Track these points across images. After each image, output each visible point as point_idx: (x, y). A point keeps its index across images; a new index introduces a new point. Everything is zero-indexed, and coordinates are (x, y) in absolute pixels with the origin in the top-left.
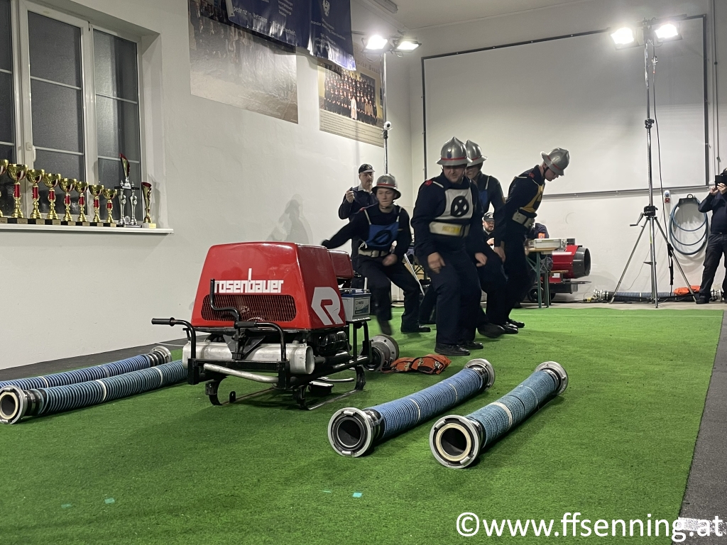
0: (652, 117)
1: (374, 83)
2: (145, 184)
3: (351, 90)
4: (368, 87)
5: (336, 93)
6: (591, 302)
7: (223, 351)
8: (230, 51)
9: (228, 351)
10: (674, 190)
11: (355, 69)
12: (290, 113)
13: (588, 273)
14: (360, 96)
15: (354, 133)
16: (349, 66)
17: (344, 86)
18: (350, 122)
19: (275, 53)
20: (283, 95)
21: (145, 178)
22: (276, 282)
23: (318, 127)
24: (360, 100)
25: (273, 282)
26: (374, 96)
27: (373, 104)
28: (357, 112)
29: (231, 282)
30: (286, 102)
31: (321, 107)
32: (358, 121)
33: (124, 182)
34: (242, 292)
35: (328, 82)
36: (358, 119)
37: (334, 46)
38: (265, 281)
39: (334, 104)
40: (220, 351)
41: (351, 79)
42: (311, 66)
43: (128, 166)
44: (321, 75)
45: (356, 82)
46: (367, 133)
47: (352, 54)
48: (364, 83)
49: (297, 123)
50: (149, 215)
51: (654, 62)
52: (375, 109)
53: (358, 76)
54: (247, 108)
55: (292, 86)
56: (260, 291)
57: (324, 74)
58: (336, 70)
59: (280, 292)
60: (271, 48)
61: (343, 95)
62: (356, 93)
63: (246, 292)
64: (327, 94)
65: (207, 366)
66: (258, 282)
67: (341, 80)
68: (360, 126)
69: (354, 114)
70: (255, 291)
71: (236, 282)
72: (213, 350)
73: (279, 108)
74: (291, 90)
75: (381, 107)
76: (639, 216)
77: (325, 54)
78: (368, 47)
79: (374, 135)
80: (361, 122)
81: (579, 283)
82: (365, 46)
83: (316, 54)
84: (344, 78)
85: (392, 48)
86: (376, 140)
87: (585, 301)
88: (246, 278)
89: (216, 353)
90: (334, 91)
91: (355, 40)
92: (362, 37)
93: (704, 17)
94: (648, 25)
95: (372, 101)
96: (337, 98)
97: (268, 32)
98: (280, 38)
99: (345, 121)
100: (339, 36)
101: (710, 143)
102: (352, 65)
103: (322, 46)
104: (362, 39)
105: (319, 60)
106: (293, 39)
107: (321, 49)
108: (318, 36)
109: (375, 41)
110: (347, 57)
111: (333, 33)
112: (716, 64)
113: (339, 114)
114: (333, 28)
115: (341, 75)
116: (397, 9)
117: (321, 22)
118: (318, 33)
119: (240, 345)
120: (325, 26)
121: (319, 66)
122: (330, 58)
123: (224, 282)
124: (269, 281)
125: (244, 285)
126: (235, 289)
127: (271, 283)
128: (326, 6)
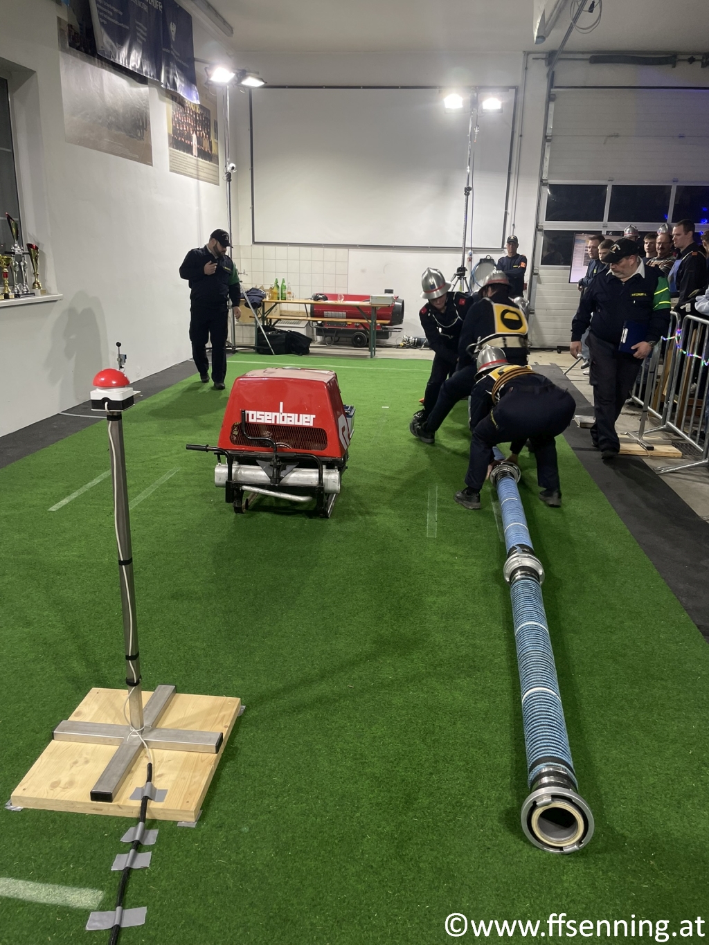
0: (470, 185)
1: (209, 115)
2: (31, 246)
3: (192, 124)
4: (206, 120)
5: (181, 128)
6: (403, 347)
7: (258, 473)
9: (263, 473)
10: (476, 251)
11: (198, 102)
12: (146, 154)
13: (402, 321)
14: (199, 130)
15: (195, 172)
16: (194, 99)
17: (186, 119)
18: (191, 159)
22: (308, 416)
23: (168, 168)
24: (200, 134)
25: (305, 416)
26: (210, 128)
27: (209, 138)
28: (198, 148)
29: (262, 413)
31: (170, 145)
33: (13, 246)
34: (273, 422)
35: (174, 116)
36: (198, 156)
37: (181, 75)
38: (297, 415)
39: (180, 142)
40: (253, 473)
41: (193, 112)
42: (161, 99)
44: (169, 108)
45: (196, 114)
46: (205, 170)
47: (195, 84)
48: (202, 115)
49: (152, 165)
51: (477, 131)
52: (210, 143)
53: (198, 108)
55: (146, 124)
56: (290, 423)
57: (171, 107)
58: (181, 102)
59: (312, 425)
60: (128, 81)
61: (186, 130)
62: (196, 127)
63: (278, 423)
64: (175, 130)
65: (245, 488)
66: (289, 415)
67: (184, 113)
68: (200, 164)
69: (195, 152)
70: (287, 422)
71: (266, 413)
72: (248, 473)
73: (138, 150)
75: (216, 141)
76: (452, 276)
77: (174, 86)
79: (210, 172)
80: (200, 159)
81: (394, 330)
82: (209, 76)
83: (166, 86)
84: (187, 110)
85: (237, 83)
86: (212, 177)
87: (398, 346)
88: (279, 411)
89: (251, 475)
90: (179, 126)
91: (198, 67)
92: (207, 66)
93: (516, 88)
94: (477, 90)
95: (208, 134)
96: (181, 134)
97: (129, 64)
98: (138, 70)
99: (189, 160)
100: (185, 64)
101: (509, 210)
102: (195, 97)
103: (171, 77)
104: (206, 69)
105: (167, 91)
106: (148, 71)
107: (171, 81)
108: (168, 65)
109: (221, 74)
110: (191, 88)
111: (179, 60)
112: (521, 136)
113: (184, 151)
114: (179, 55)
115: (183, 106)
116: (233, 33)
117: (169, 48)
118: (169, 60)
119: (276, 470)
120: (173, 53)
121: (166, 98)
122: (179, 91)
123: (254, 412)
124: (301, 415)
125: (276, 417)
126: (266, 419)
127: (303, 416)
128: (173, 29)
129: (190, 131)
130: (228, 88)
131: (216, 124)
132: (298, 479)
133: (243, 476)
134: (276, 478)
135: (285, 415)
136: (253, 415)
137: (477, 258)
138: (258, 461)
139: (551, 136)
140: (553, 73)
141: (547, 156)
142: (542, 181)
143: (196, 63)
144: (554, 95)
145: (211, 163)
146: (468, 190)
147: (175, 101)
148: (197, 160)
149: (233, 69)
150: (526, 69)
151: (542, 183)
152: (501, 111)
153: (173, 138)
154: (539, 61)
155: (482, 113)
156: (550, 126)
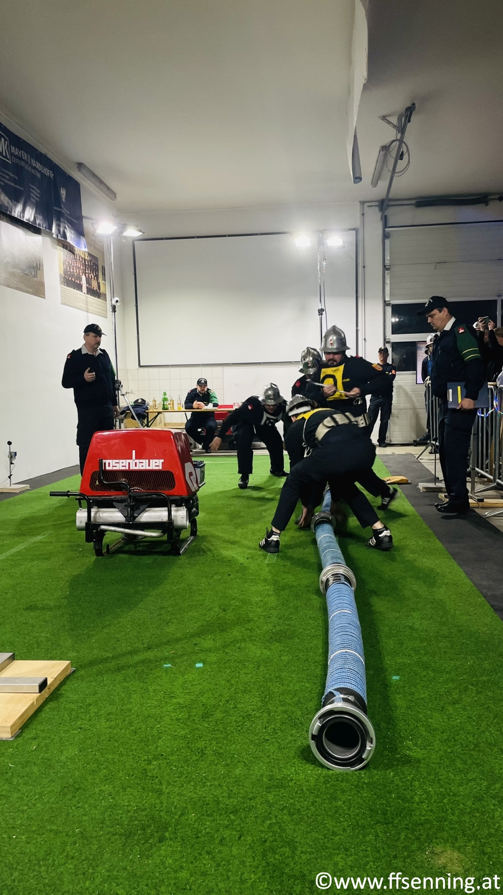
0: (323, 307)
1: (97, 261)
3: (82, 268)
4: (94, 265)
5: (72, 271)
9: (119, 514)
11: (86, 250)
12: (38, 289)
14: (88, 273)
15: (85, 306)
16: (82, 249)
17: (76, 264)
18: (82, 296)
19: (25, 233)
20: (34, 273)
22: (157, 461)
23: (60, 301)
24: (89, 276)
25: (155, 461)
26: (98, 272)
27: (97, 280)
28: (87, 287)
29: (117, 461)
30: (36, 279)
31: (61, 283)
34: (127, 468)
35: (65, 261)
36: (87, 293)
37: (71, 229)
39: (71, 282)
40: (110, 515)
41: (82, 258)
42: (53, 246)
44: (60, 254)
45: (85, 260)
46: (94, 305)
47: (84, 236)
48: (91, 261)
49: (45, 298)
52: (99, 284)
53: (87, 255)
56: (143, 468)
57: (62, 254)
58: (71, 249)
59: (160, 468)
60: (23, 231)
61: (77, 272)
62: (85, 270)
63: (131, 468)
64: (65, 272)
65: (103, 527)
66: (141, 461)
67: (75, 259)
68: (89, 299)
69: (84, 290)
70: (139, 467)
71: (121, 461)
72: (105, 515)
73: (31, 285)
75: (104, 282)
77: (65, 236)
78: (99, 232)
79: (99, 307)
80: (89, 296)
82: (95, 230)
83: (57, 236)
84: (77, 257)
85: (119, 234)
86: (101, 311)
88: (132, 459)
89: (108, 517)
90: (70, 268)
91: (86, 224)
93: (356, 230)
94: (321, 233)
95: (97, 276)
96: (72, 275)
97: (24, 217)
98: (32, 222)
99: (79, 296)
100: (74, 220)
101: (360, 328)
102: (83, 246)
103: (62, 229)
104: (92, 224)
105: (59, 241)
106: (41, 223)
107: (61, 232)
108: (58, 220)
109: (105, 227)
110: (80, 239)
111: (69, 217)
113: (74, 289)
114: (69, 213)
115: (73, 253)
116: (116, 198)
117: (60, 207)
118: (59, 216)
119: (131, 510)
120: (64, 212)
121: (58, 247)
122: (69, 240)
123: (110, 461)
124: (151, 461)
125: (129, 463)
126: (121, 466)
127: (153, 462)
128: (63, 192)
129: (79, 273)
130: (112, 238)
131: (103, 268)
132: (150, 517)
133: (100, 518)
134: (130, 517)
135: (137, 461)
136: (109, 463)
138: (115, 503)
139: (389, 266)
140: (386, 217)
141: (388, 281)
142: (385, 302)
143: (84, 220)
144: (389, 233)
145: (99, 300)
146: (321, 311)
147: (66, 249)
148: (87, 297)
149: (115, 223)
150: (363, 214)
151: (386, 304)
152: (343, 248)
153: (64, 277)
154: (374, 208)
155: (328, 248)
156: (388, 258)
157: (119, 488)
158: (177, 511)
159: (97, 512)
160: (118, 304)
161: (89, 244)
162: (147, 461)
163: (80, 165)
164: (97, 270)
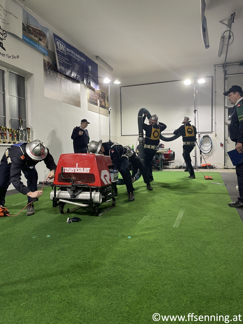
0: (196, 109)
1: (105, 95)
2: (28, 128)
3: (98, 97)
4: (103, 96)
5: (93, 98)
6: (175, 169)
8: (58, 81)
10: (202, 133)
11: (99, 90)
12: (78, 104)
13: (174, 159)
14: (101, 99)
15: (99, 112)
16: (97, 89)
17: (95, 95)
18: (97, 107)
19: (73, 83)
20: (75, 98)
21: (28, 126)
22: (87, 168)
23: (87, 109)
24: (101, 100)
26: (105, 99)
27: (105, 102)
28: (100, 104)
29: (70, 168)
30: (77, 100)
31: (88, 102)
32: (100, 108)
33: (21, 128)
34: (74, 172)
35: (90, 94)
36: (100, 107)
37: (93, 81)
39: (92, 102)
40: (65, 194)
41: (98, 93)
42: (85, 88)
43: (22, 122)
45: (99, 94)
46: (103, 111)
47: (98, 84)
48: (102, 95)
49: (80, 107)
50: (29, 139)
51: (197, 91)
52: (105, 104)
53: (100, 92)
54: (64, 102)
55: (79, 95)
56: (81, 172)
57: (89, 91)
58: (93, 89)
59: (89, 172)
60: (72, 81)
61: (95, 98)
63: (75, 172)
64: (90, 98)
65: (60, 200)
66: (80, 168)
67: (95, 93)
68: (101, 109)
69: (99, 105)
70: (79, 171)
71: (71, 168)
73: (74, 102)
74: (78, 96)
75: (108, 103)
77: (90, 84)
78: (104, 82)
79: (105, 112)
81: (171, 162)
83: (87, 84)
84: (96, 93)
85: (112, 83)
86: (106, 114)
87: (173, 168)
88: (76, 167)
91: (100, 80)
92: (102, 79)
93: (212, 77)
94: (195, 79)
95: (105, 101)
96: (93, 99)
97: (71, 75)
98: (75, 78)
99: (96, 107)
100: (94, 78)
101: (213, 118)
103: (89, 81)
105: (87, 86)
106: (79, 78)
108: (87, 78)
109: (106, 80)
111: (92, 77)
112: (215, 92)
113: (94, 105)
114: (92, 75)
115: (94, 91)
116: (113, 70)
117: (88, 73)
118: (88, 77)
119: (73, 192)
120: (90, 75)
121: (87, 88)
122: (91, 86)
123: (66, 168)
124: (84, 168)
125: (75, 169)
126: (71, 171)
127: (85, 169)
128: (90, 67)
129: (97, 99)
130: (109, 85)
131: (107, 98)
132: (83, 196)
133: (61, 195)
134: (73, 196)
135: (78, 168)
136: (66, 169)
137: (202, 136)
138: (67, 189)
140: (226, 70)
142: (225, 107)
143: (99, 78)
144: (227, 77)
145: (105, 109)
146: (195, 111)
147: (91, 89)
148: (99, 108)
149: (110, 79)
150: (215, 70)
152: (205, 84)
153: (90, 100)
154: (220, 67)
155: (199, 85)
156: (226, 88)
157: (68, 181)
158: (95, 194)
159: (60, 192)
160: (111, 110)
161: (100, 88)
162: (83, 168)
163: (97, 57)
164: (104, 98)
